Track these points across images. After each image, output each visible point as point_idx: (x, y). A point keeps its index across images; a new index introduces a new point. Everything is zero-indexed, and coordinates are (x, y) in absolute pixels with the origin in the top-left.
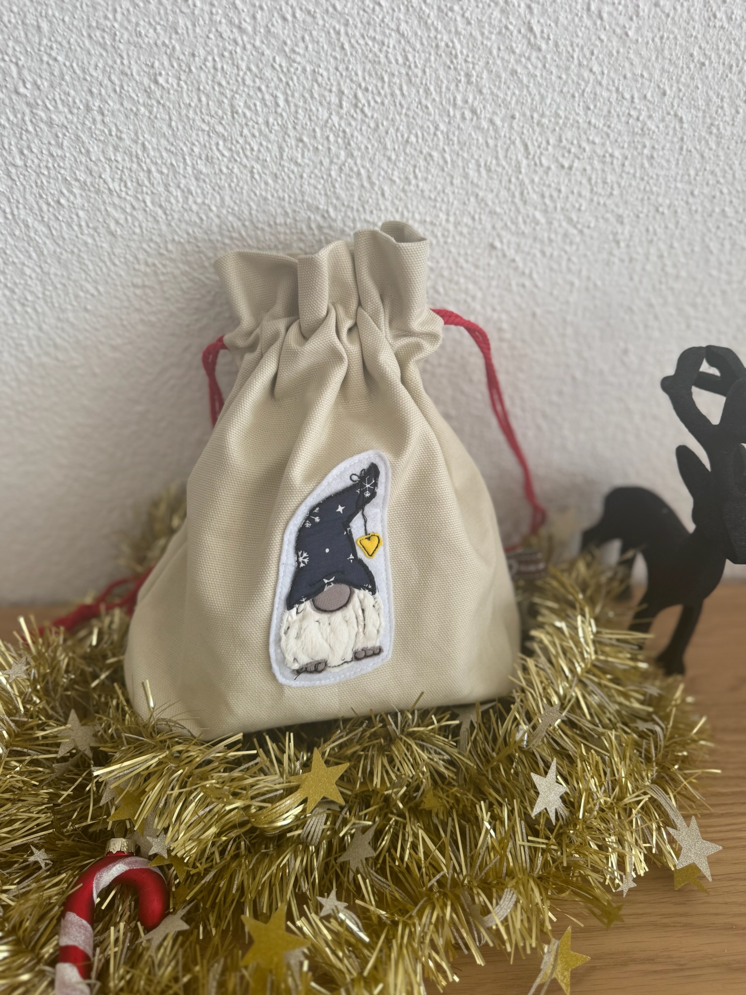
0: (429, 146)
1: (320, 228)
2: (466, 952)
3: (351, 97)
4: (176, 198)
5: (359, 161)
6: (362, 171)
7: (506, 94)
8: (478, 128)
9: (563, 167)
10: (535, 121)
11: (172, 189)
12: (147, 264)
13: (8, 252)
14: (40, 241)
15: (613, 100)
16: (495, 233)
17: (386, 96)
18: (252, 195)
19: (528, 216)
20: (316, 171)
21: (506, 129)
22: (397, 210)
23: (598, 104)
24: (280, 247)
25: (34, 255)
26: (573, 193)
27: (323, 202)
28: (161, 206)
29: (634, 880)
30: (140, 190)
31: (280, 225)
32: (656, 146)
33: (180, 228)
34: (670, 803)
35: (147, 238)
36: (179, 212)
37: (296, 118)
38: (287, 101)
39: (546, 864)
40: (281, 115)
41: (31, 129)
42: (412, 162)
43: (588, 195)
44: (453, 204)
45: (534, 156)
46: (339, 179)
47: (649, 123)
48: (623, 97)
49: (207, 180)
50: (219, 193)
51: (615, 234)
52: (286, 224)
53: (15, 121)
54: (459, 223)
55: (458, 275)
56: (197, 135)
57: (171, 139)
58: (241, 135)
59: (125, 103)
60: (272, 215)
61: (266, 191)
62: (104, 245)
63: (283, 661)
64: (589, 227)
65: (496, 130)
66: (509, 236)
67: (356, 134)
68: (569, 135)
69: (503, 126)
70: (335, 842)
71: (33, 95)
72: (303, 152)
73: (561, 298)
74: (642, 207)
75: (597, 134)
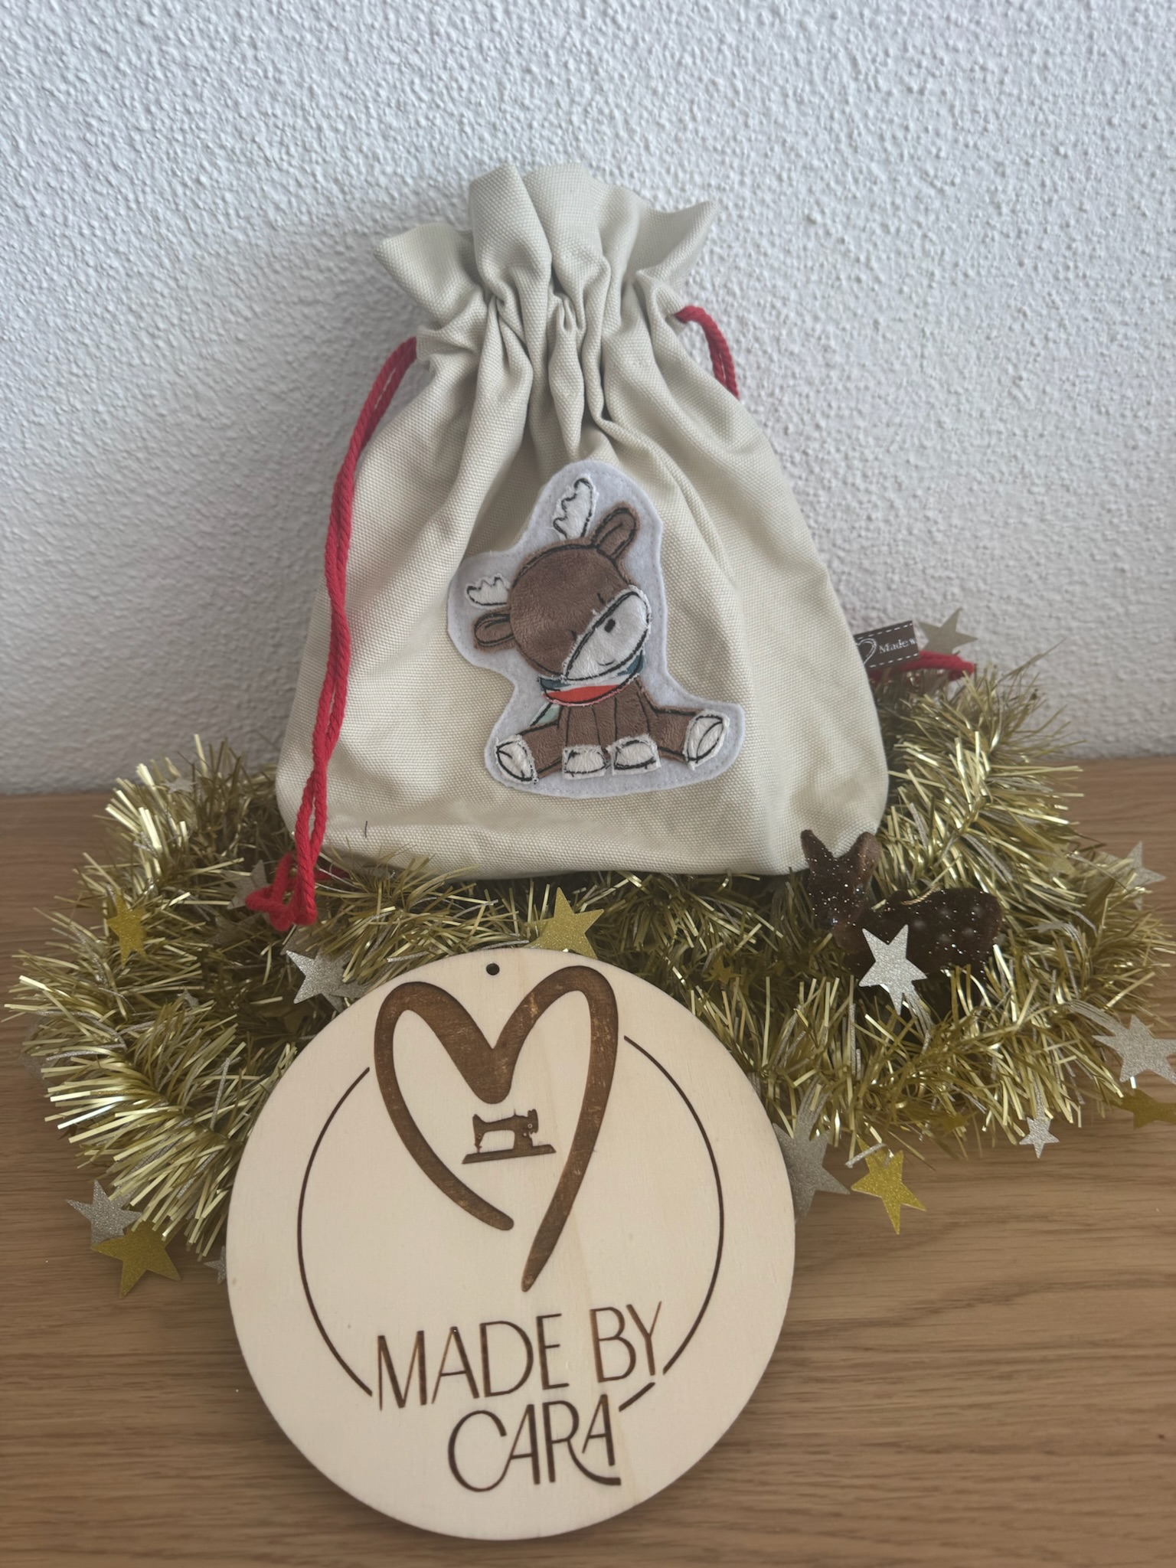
0: (711, 70)
4: (357, 167)
5: (611, 100)
6: (617, 113)
8: (783, 36)
9: (910, 90)
10: (867, 21)
11: (351, 154)
12: (318, 268)
13: (132, 258)
14: (174, 240)
16: (812, 200)
18: (463, 159)
19: (861, 172)
20: (551, 117)
21: (824, 35)
22: (668, 171)
25: (166, 261)
26: (926, 130)
28: (336, 181)
30: (307, 158)
32: (1051, 50)
33: (363, 213)
35: (318, 230)
36: (362, 188)
37: (521, 37)
38: (507, 12)
40: (500, 34)
41: (159, 74)
42: (688, 96)
43: (950, 132)
44: (749, 156)
45: (867, 75)
46: (583, 127)
47: (1038, 14)
49: (399, 138)
50: (416, 158)
51: (993, 193)
53: (139, 64)
54: (759, 186)
55: (761, 266)
56: (384, 70)
57: (349, 79)
58: (445, 68)
59: (285, 30)
61: (482, 150)
62: (260, 242)
64: (953, 184)
65: (809, 39)
66: (833, 204)
67: (606, 56)
68: (917, 39)
69: (819, 32)
71: (161, 24)
72: (532, 88)
73: (915, 299)
74: (1034, 149)
75: (960, 36)
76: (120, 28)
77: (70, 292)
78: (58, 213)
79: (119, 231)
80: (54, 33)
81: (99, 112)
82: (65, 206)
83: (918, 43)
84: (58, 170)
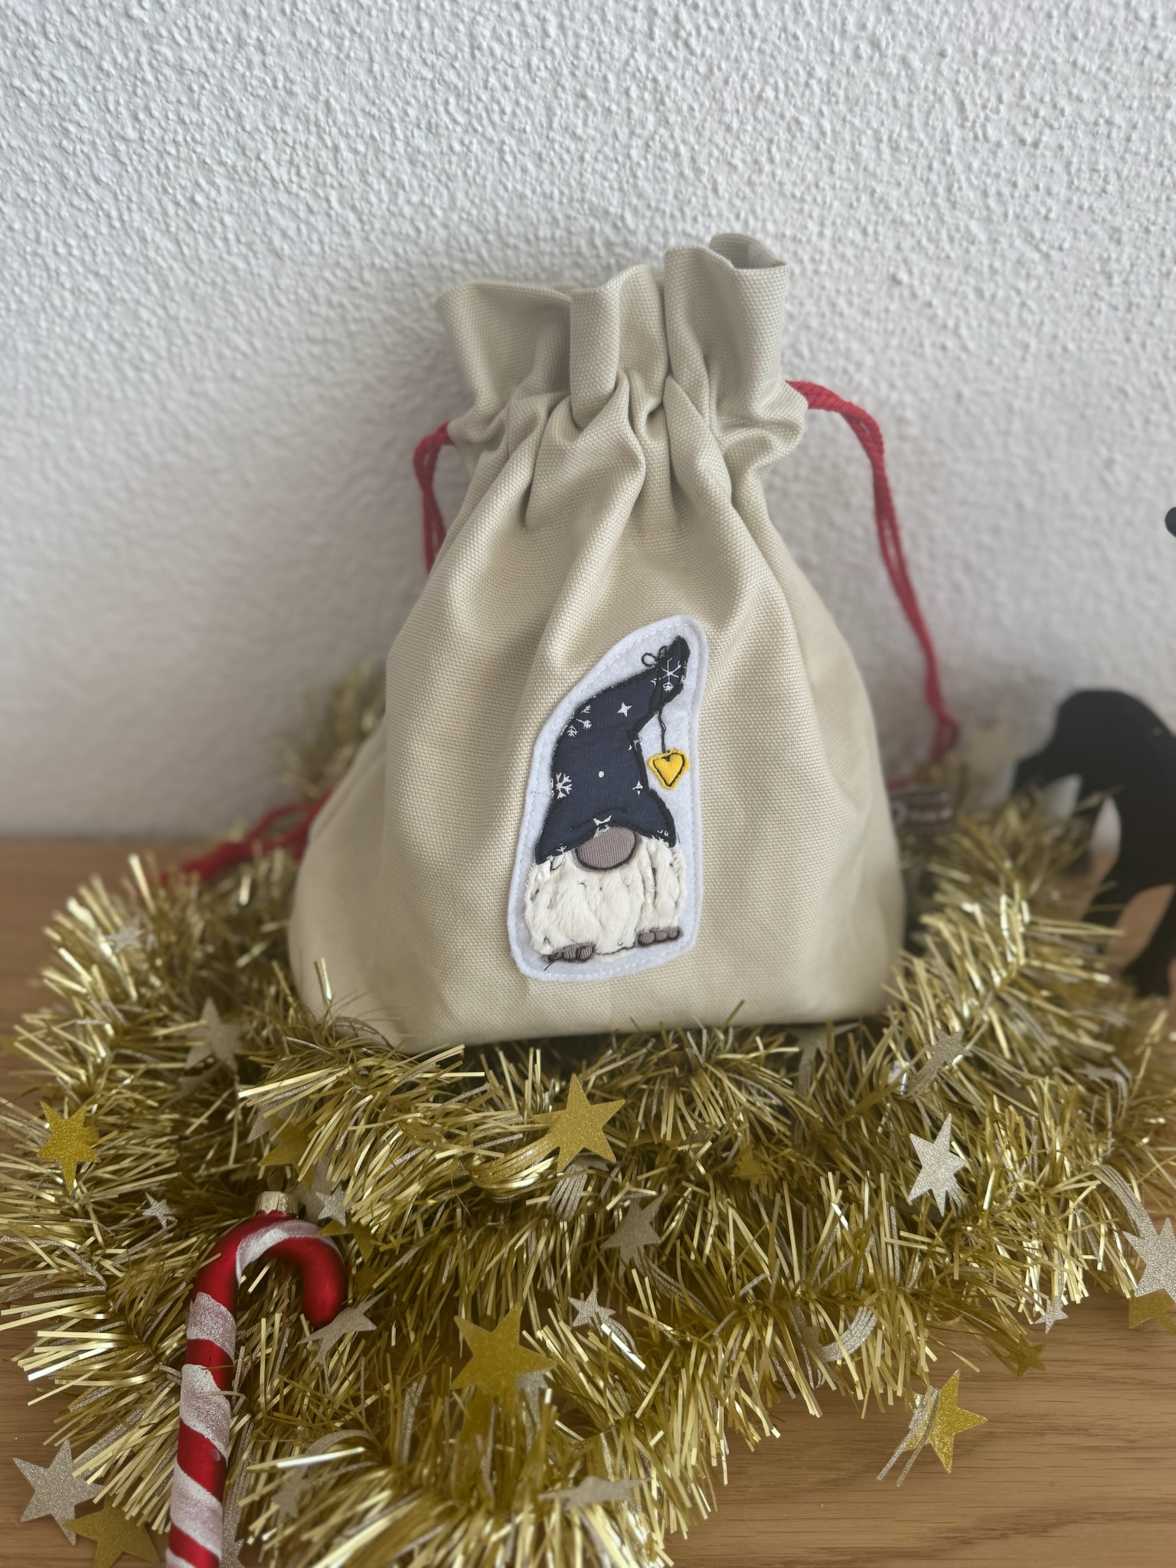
0: (795, 106)
1: (609, 245)
2: (793, 1396)
3: (668, 19)
4: (378, 194)
5: (677, 133)
6: (683, 149)
7: (933, 13)
8: (881, 73)
9: (1022, 142)
10: (980, 61)
11: (370, 179)
12: (330, 304)
13: (114, 282)
14: (164, 264)
15: (1119, 22)
16: (899, 258)
17: (727, 18)
18: (502, 191)
19: (958, 230)
20: (606, 149)
21: (929, 75)
22: (738, 217)
23: (1092, 30)
24: (543, 276)
25: (154, 288)
26: (1037, 188)
27: (615, 202)
28: (353, 208)
29: (1065, 1309)
30: (320, 181)
31: (545, 240)
33: (383, 245)
34: (1132, 1195)
35: (331, 261)
36: (383, 217)
37: (577, 57)
38: (562, 27)
39: (925, 1274)
40: (552, 52)
41: (149, 77)
42: (766, 134)
43: (1063, 191)
44: (831, 206)
45: (974, 122)
46: (643, 163)
48: (1137, 18)
49: (429, 164)
50: (447, 187)
51: (1105, 261)
52: (553, 238)
53: (125, 64)
54: (840, 240)
55: (835, 327)
56: (414, 86)
57: (372, 95)
58: (486, 87)
59: (300, 33)
60: (532, 224)
61: (524, 182)
62: (264, 272)
63: (527, 941)
64: (1061, 249)
65: (911, 78)
66: (923, 264)
67: (674, 84)
68: (1037, 84)
69: (924, 70)
70: (599, 1218)
71: (153, 19)
72: (586, 116)
73: (1005, 370)
74: (1157, 216)
75: (1086, 84)
76: (103, 21)
77: (42, 316)
78: (29, 227)
79: (99, 251)
80: (25, 22)
81: (77, 117)
82: (37, 221)
83: (1036, 90)
84: (29, 180)
